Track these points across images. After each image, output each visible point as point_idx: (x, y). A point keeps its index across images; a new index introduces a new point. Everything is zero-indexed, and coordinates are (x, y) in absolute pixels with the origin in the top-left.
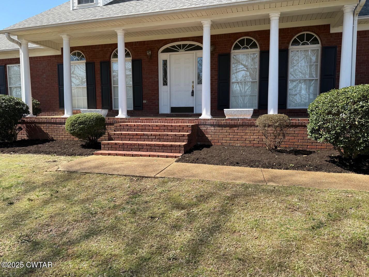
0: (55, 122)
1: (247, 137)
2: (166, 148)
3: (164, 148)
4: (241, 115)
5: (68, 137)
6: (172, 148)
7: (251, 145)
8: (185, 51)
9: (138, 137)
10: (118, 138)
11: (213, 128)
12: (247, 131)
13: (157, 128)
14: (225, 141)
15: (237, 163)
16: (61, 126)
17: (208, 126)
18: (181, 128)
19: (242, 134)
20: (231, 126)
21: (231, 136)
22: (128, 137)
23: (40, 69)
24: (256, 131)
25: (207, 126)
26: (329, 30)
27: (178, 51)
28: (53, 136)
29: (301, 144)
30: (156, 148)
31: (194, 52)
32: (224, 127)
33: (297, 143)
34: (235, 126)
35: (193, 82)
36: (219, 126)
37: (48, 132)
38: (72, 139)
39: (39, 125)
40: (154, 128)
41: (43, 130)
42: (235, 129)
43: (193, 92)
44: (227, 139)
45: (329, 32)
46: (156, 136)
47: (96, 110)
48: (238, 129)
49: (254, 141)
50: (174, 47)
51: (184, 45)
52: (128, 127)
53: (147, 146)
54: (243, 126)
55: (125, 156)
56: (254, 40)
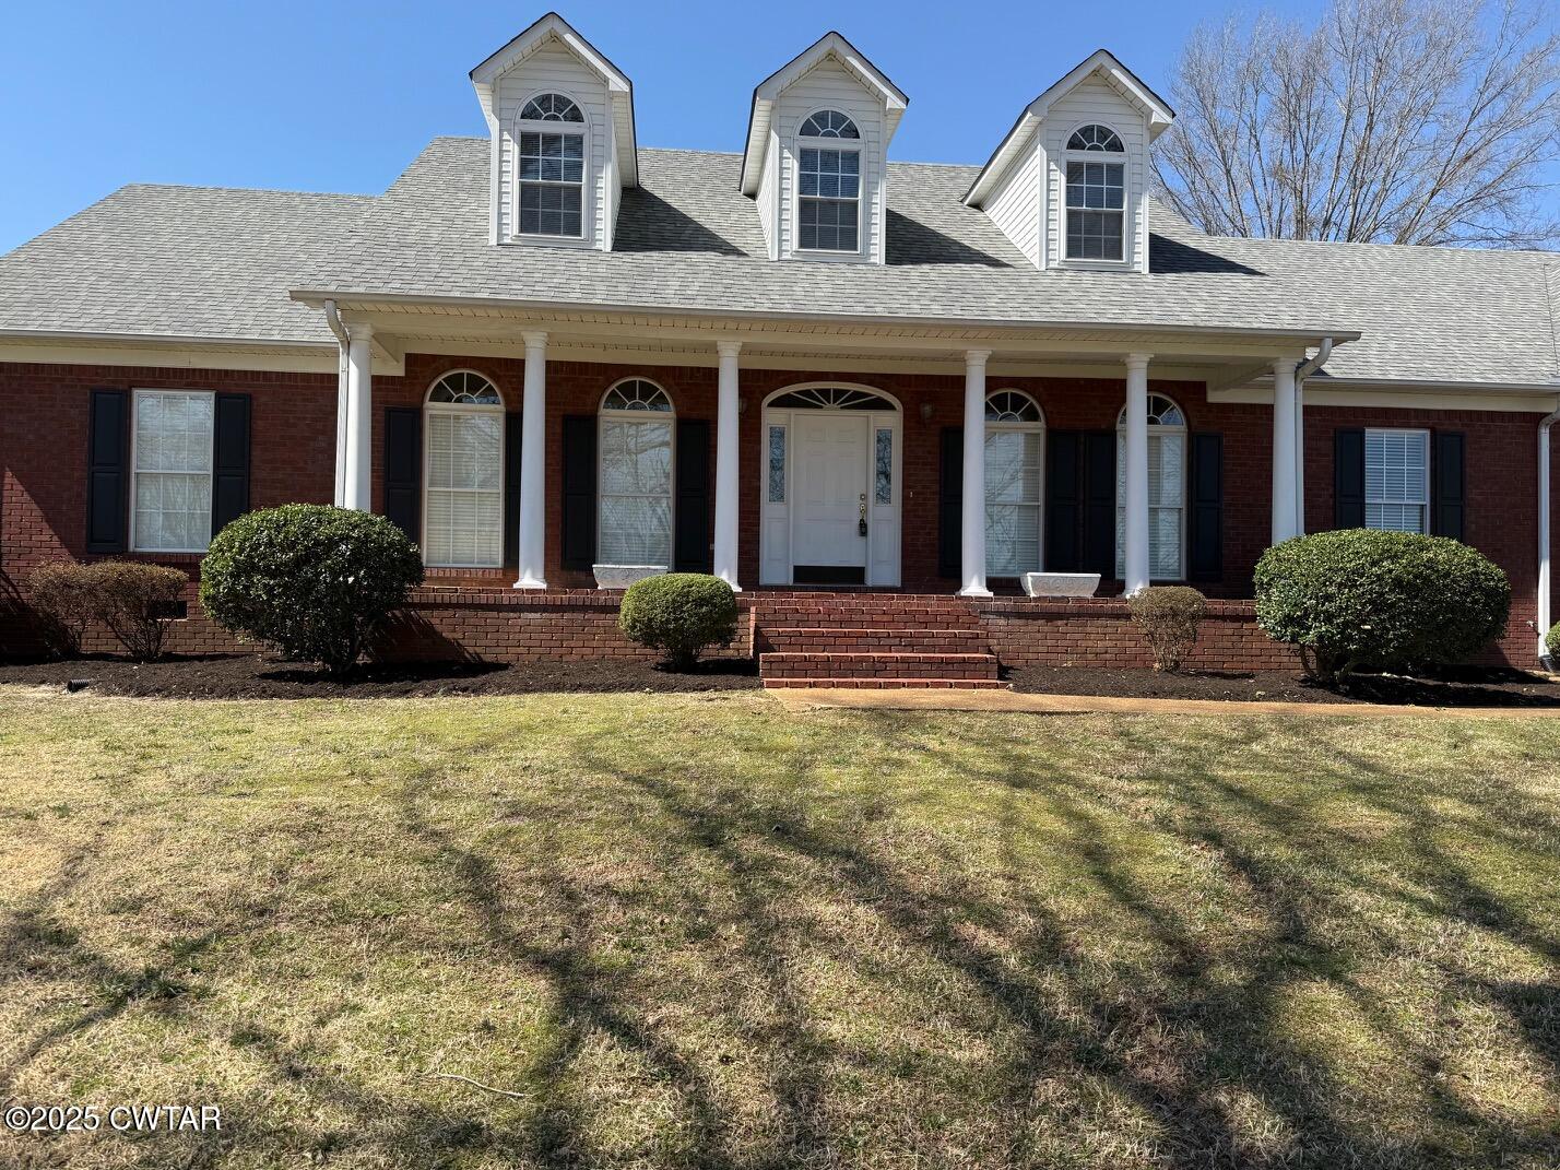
0: (495, 604)
1: (1090, 643)
2: (950, 667)
3: (944, 666)
4: (1071, 589)
5: (540, 650)
6: (967, 666)
7: (1099, 663)
8: (842, 408)
9: (849, 641)
10: (790, 644)
11: (1002, 622)
12: (1089, 629)
13: (885, 618)
14: (1035, 656)
15: (1155, 694)
16: (515, 615)
17: (991, 617)
18: (952, 619)
19: (1077, 636)
20: (1050, 617)
21: (1049, 643)
22: (821, 640)
23: (305, 418)
24: (1110, 630)
25: (988, 616)
26: (1205, 393)
27: (821, 407)
28: (478, 650)
29: (1210, 658)
30: (924, 667)
31: (872, 414)
32: (1034, 620)
33: (1201, 658)
34: (1059, 616)
35: (864, 497)
36: (1020, 615)
37: (460, 636)
38: (557, 658)
39: (423, 613)
40: (875, 618)
41: (439, 628)
42: (1060, 623)
43: (866, 526)
44: (1040, 649)
45: (1205, 399)
46: (901, 638)
47: (649, 569)
48: (1067, 624)
49: (1106, 653)
50: (807, 393)
51: (839, 393)
52: (798, 616)
53: (897, 662)
54: (1078, 615)
55: (857, 687)
56: (1032, 400)
